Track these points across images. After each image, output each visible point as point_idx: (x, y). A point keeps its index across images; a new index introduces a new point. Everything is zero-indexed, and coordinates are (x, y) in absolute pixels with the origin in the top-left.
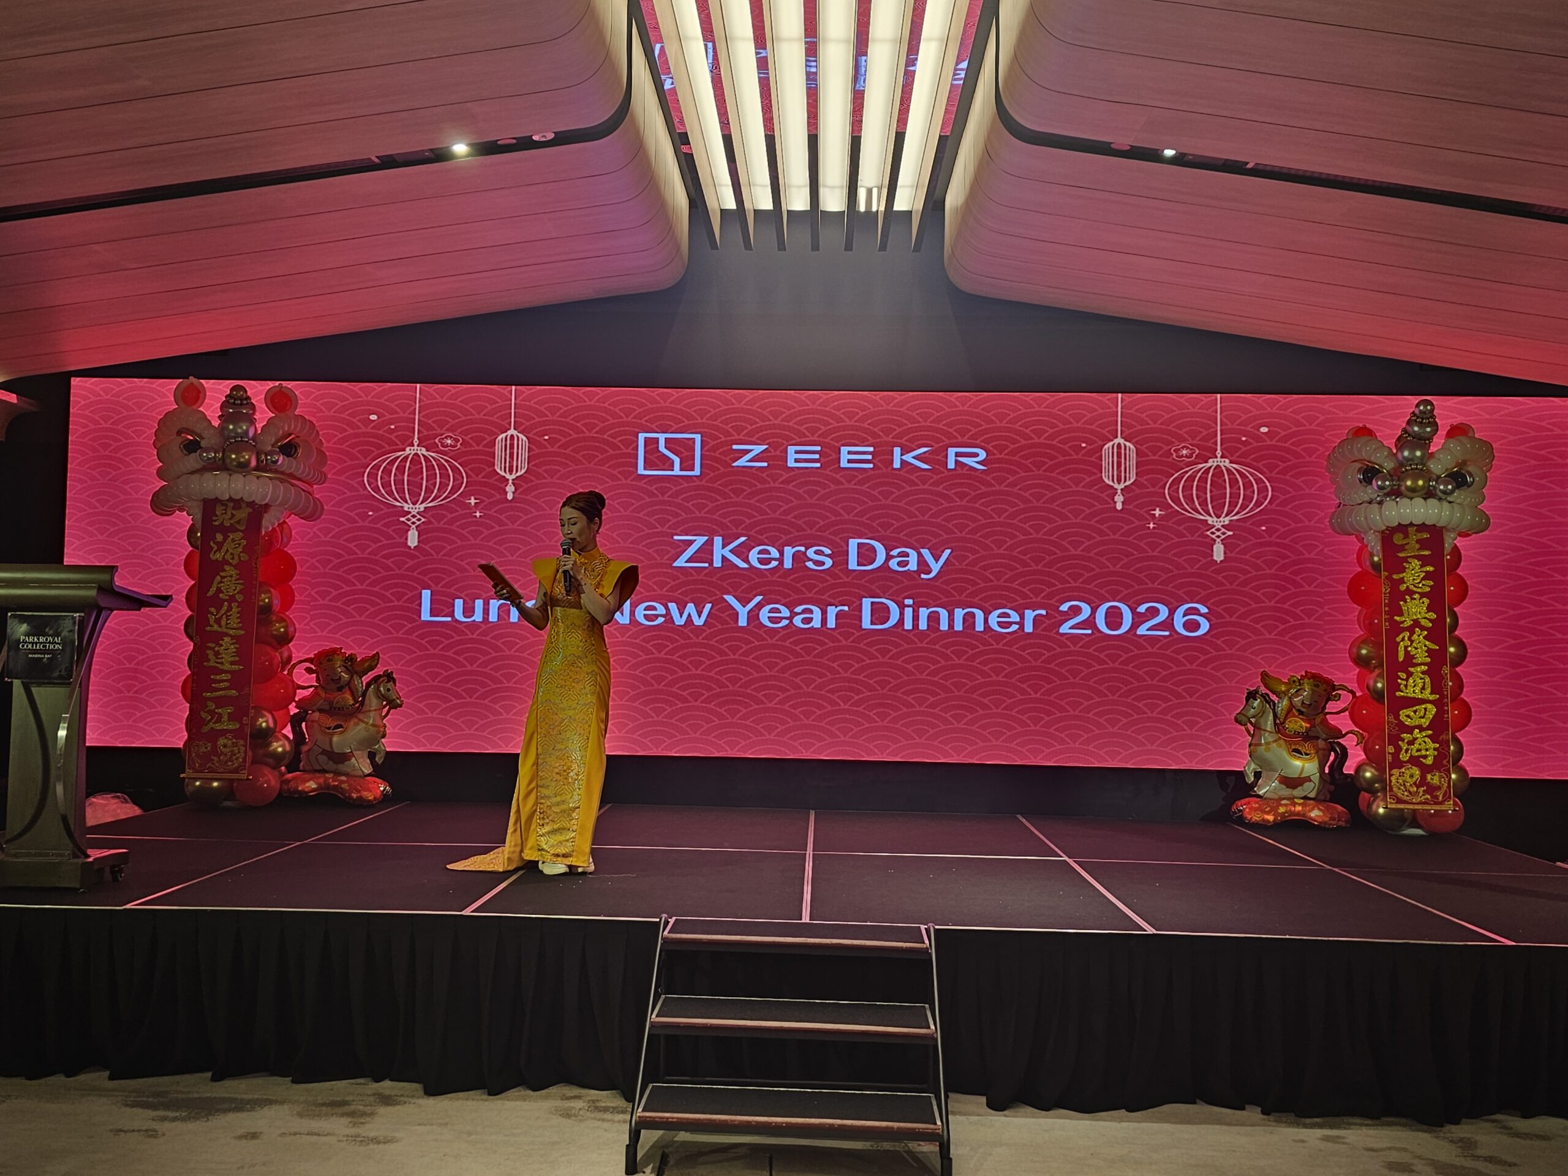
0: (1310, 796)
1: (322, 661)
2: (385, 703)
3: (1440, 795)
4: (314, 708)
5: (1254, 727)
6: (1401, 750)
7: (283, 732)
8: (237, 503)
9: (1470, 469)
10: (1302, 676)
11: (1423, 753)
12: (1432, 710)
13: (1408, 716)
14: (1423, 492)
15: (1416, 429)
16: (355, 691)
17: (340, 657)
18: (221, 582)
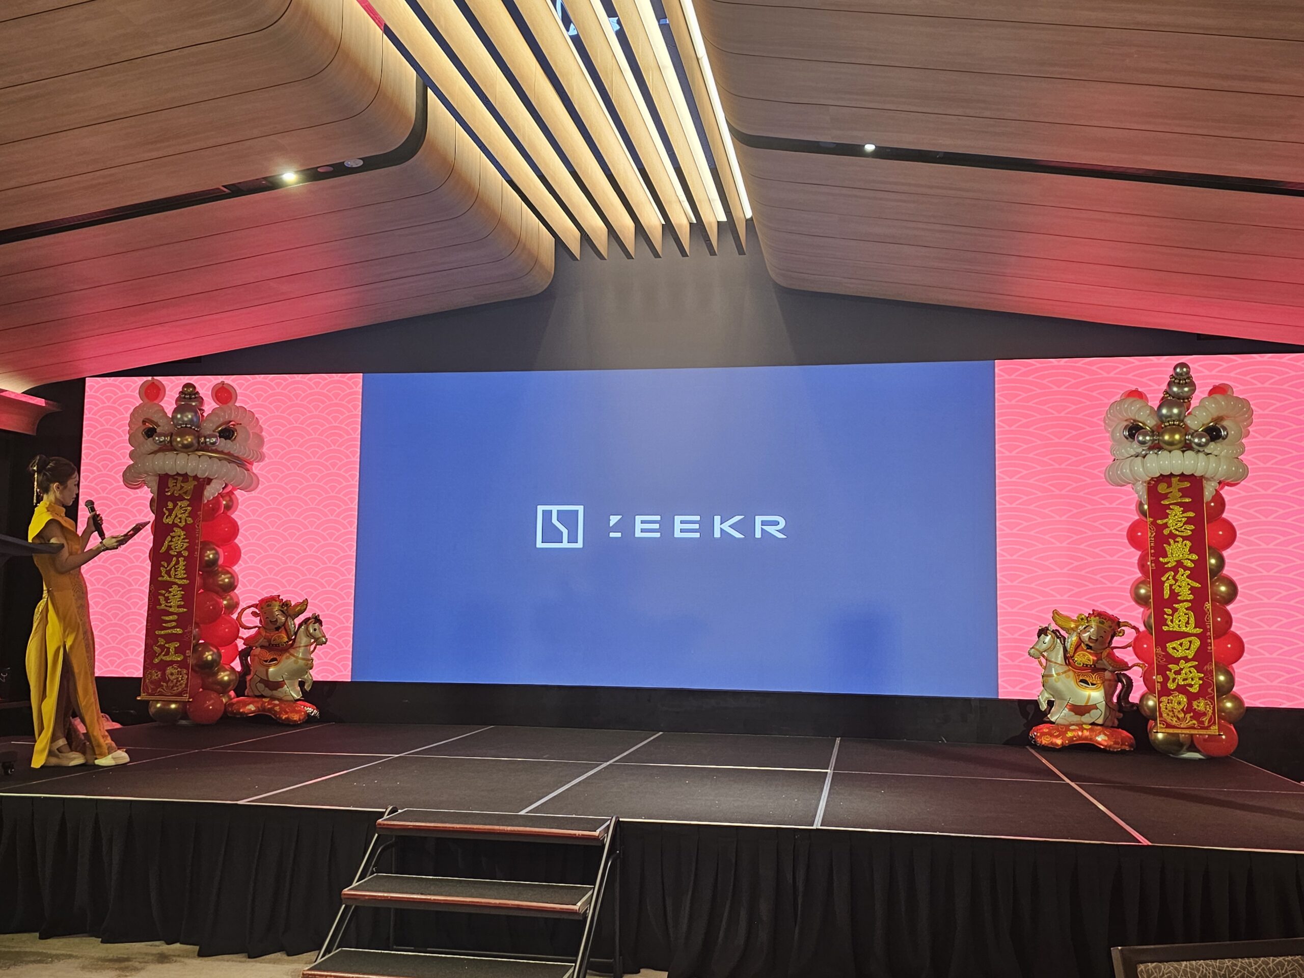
0: (1096, 722)
1: (264, 606)
2: (312, 640)
3: (1206, 720)
4: (256, 644)
5: (1046, 660)
6: (1169, 679)
7: (232, 665)
8: (185, 477)
9: (1225, 423)
10: (1089, 614)
11: (1189, 681)
12: (1197, 643)
13: (1174, 648)
14: (1180, 446)
15: (1175, 389)
16: (289, 631)
17: (277, 603)
18: (171, 541)
